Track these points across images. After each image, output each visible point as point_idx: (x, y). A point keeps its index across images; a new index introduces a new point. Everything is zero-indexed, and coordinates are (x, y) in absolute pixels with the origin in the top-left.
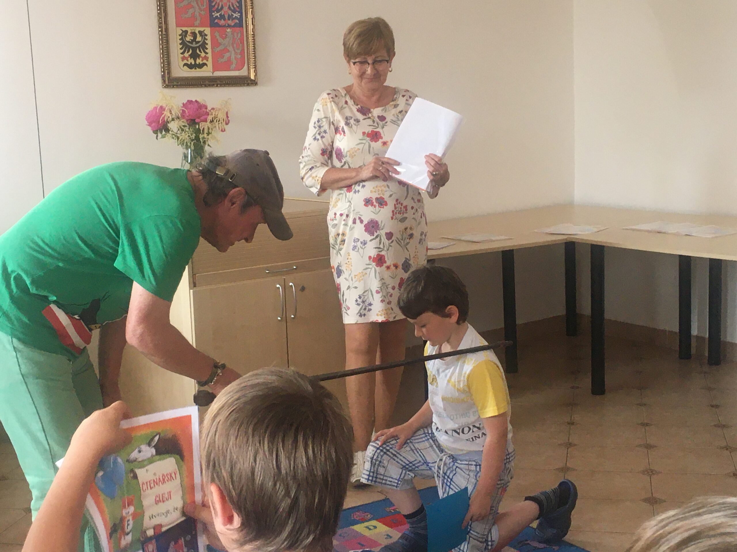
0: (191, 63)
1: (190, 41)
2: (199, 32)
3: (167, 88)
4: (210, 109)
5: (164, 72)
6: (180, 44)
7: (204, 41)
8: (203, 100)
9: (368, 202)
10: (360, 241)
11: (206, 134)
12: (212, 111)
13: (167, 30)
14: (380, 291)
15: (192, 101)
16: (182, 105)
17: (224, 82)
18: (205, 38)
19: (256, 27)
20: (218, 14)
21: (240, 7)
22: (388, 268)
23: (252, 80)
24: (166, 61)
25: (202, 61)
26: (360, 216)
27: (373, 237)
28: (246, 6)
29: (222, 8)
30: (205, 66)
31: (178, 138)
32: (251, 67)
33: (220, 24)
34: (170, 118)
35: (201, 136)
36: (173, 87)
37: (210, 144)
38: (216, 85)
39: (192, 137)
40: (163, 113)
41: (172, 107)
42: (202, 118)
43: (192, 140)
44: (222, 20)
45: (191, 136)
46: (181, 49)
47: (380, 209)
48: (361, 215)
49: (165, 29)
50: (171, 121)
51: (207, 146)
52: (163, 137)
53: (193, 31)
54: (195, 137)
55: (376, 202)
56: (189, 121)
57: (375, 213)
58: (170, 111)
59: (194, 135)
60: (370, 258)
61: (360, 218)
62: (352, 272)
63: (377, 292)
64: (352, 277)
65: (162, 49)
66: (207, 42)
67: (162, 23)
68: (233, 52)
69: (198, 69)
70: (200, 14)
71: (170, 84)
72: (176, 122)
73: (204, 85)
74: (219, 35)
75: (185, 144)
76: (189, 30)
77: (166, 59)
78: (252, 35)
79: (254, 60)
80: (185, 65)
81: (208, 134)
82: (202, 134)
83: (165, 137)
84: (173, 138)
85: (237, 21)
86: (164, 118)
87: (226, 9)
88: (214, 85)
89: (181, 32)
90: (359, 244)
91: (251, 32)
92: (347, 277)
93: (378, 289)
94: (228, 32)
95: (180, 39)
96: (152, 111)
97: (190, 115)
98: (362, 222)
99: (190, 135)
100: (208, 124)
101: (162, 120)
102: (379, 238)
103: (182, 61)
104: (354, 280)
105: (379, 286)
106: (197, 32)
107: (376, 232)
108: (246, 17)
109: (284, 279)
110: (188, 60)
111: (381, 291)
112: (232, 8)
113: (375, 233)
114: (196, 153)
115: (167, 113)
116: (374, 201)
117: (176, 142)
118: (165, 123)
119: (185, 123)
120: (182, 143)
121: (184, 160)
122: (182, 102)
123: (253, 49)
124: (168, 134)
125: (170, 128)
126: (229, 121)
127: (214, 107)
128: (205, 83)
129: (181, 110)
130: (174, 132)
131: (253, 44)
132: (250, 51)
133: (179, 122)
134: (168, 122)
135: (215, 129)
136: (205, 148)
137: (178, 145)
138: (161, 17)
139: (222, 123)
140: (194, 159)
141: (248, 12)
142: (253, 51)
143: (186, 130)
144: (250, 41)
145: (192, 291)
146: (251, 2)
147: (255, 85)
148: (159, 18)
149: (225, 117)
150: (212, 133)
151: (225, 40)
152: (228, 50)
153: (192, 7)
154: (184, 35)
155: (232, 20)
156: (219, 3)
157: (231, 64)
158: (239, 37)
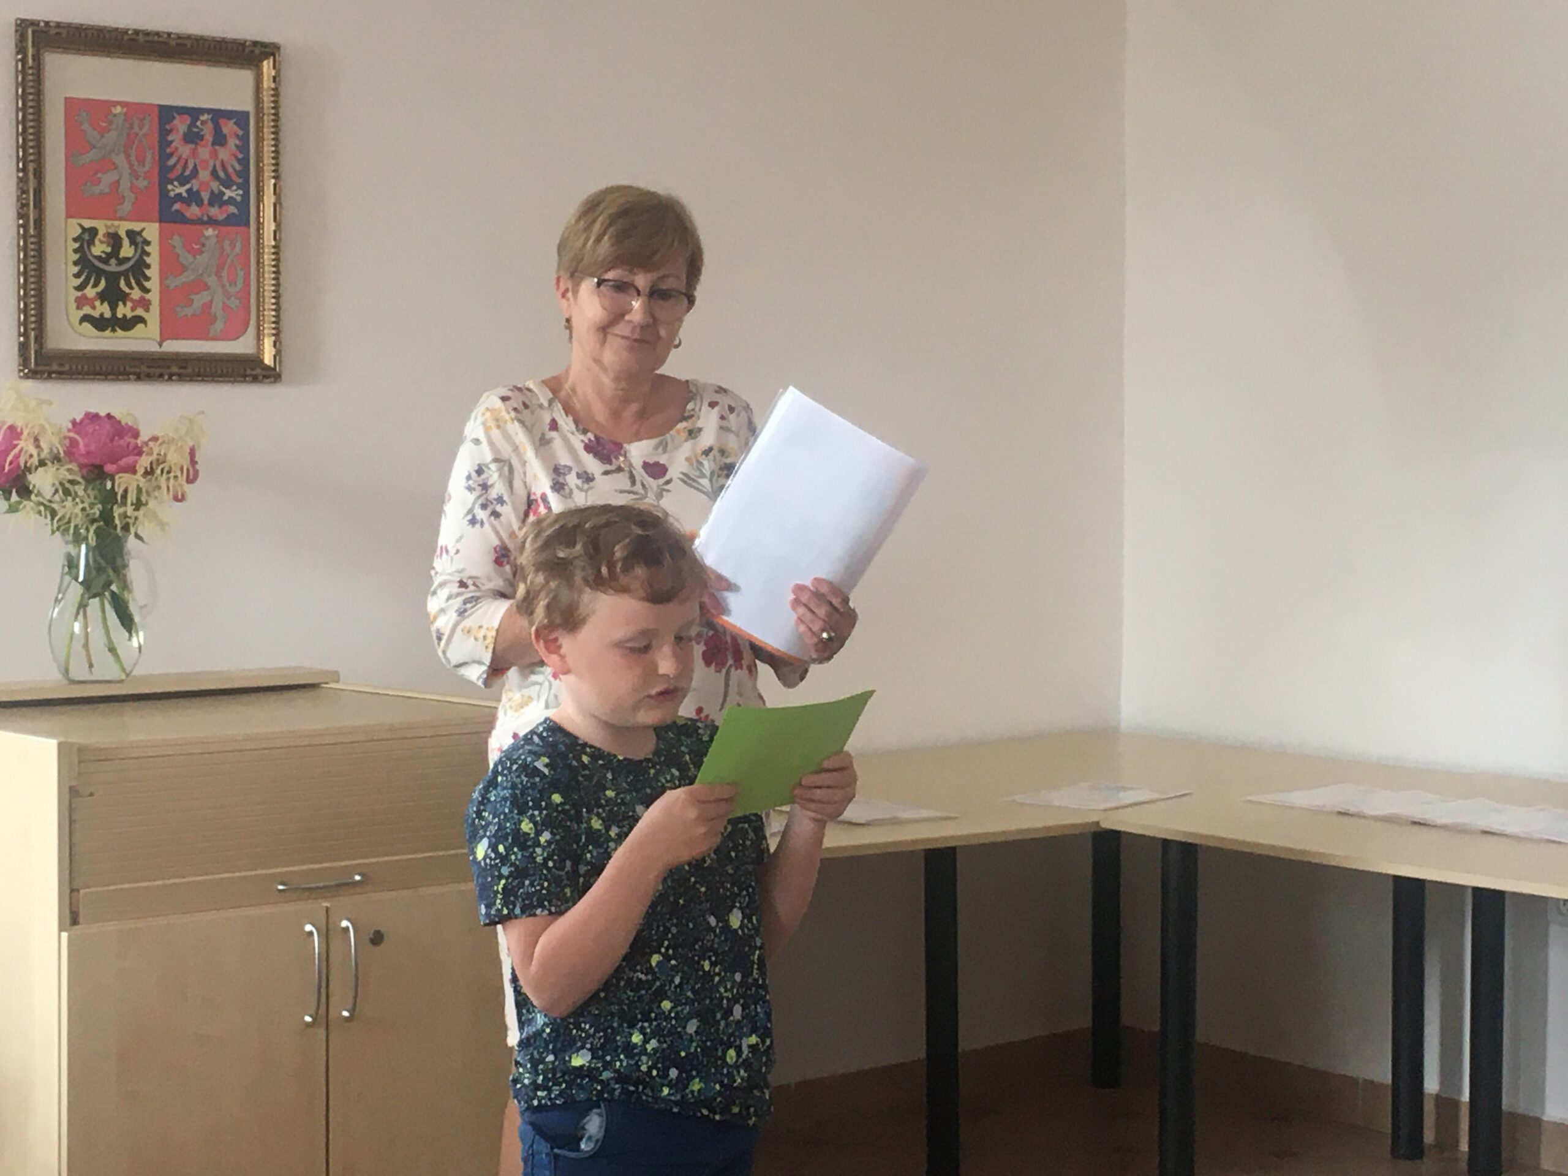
0: (102, 315)
1: (104, 256)
2: (131, 234)
3: (31, 378)
4: (146, 439)
5: (25, 334)
6: (75, 263)
7: (141, 257)
8: (129, 414)
11: (132, 504)
12: (151, 444)
13: (39, 223)
15: (97, 416)
16: (70, 426)
17: (190, 370)
18: (143, 248)
19: (283, 226)
20: (182, 190)
21: (244, 174)
23: (268, 368)
24: (33, 306)
25: (133, 309)
28: (259, 171)
30: (140, 326)
31: (53, 513)
32: (266, 331)
33: (188, 215)
34: (35, 461)
35: (117, 511)
36: (49, 377)
37: (140, 533)
38: (166, 377)
39: (92, 511)
40: (15, 446)
41: (43, 428)
42: (123, 462)
43: (93, 521)
44: (194, 205)
45: (91, 508)
46: (76, 276)
49: (35, 221)
50: (36, 468)
51: (132, 537)
52: (12, 509)
53: (110, 231)
54: (101, 513)
56: (87, 469)
58: (36, 440)
59: (100, 506)
65: (25, 273)
67: (27, 205)
68: (218, 292)
69: (119, 332)
70: (133, 188)
71: (40, 368)
72: (51, 469)
73: (134, 374)
74: (184, 246)
75: (72, 531)
76: (101, 226)
77: (33, 300)
78: (274, 247)
79: (273, 313)
80: (85, 318)
81: (138, 505)
82: (120, 506)
83: (17, 510)
84: (40, 513)
85: (232, 209)
86: (17, 457)
87: (204, 175)
88: (161, 376)
89: (80, 231)
91: (269, 240)
94: (207, 238)
95: (75, 251)
97: (88, 453)
99: (88, 508)
100: (138, 479)
101: (11, 463)
103: (78, 308)
106: (122, 234)
108: (260, 199)
109: (327, 909)
110: (94, 308)
114: (102, 555)
115: (26, 445)
117: (47, 524)
118: (20, 472)
119: (75, 474)
120: (63, 526)
121: (67, 573)
122: (71, 418)
123: (273, 285)
124: (25, 503)
125: (34, 486)
126: (196, 472)
127: (160, 434)
128: (138, 370)
129: (65, 438)
130: (43, 498)
131: (274, 272)
132: (264, 291)
133: (58, 469)
134: (28, 469)
135: (156, 494)
136: (126, 542)
137: (53, 532)
138: (25, 188)
139: (176, 477)
140: (94, 573)
141: (265, 188)
142: (274, 291)
143: (76, 493)
144: (266, 263)
145: (65, 935)
146: (273, 162)
147: (275, 381)
148: (19, 193)
149: (186, 463)
150: (151, 505)
151: (197, 257)
152: (206, 284)
153: (115, 167)
154: (88, 241)
155: (220, 207)
156: (186, 163)
157: (214, 319)
158: (238, 249)
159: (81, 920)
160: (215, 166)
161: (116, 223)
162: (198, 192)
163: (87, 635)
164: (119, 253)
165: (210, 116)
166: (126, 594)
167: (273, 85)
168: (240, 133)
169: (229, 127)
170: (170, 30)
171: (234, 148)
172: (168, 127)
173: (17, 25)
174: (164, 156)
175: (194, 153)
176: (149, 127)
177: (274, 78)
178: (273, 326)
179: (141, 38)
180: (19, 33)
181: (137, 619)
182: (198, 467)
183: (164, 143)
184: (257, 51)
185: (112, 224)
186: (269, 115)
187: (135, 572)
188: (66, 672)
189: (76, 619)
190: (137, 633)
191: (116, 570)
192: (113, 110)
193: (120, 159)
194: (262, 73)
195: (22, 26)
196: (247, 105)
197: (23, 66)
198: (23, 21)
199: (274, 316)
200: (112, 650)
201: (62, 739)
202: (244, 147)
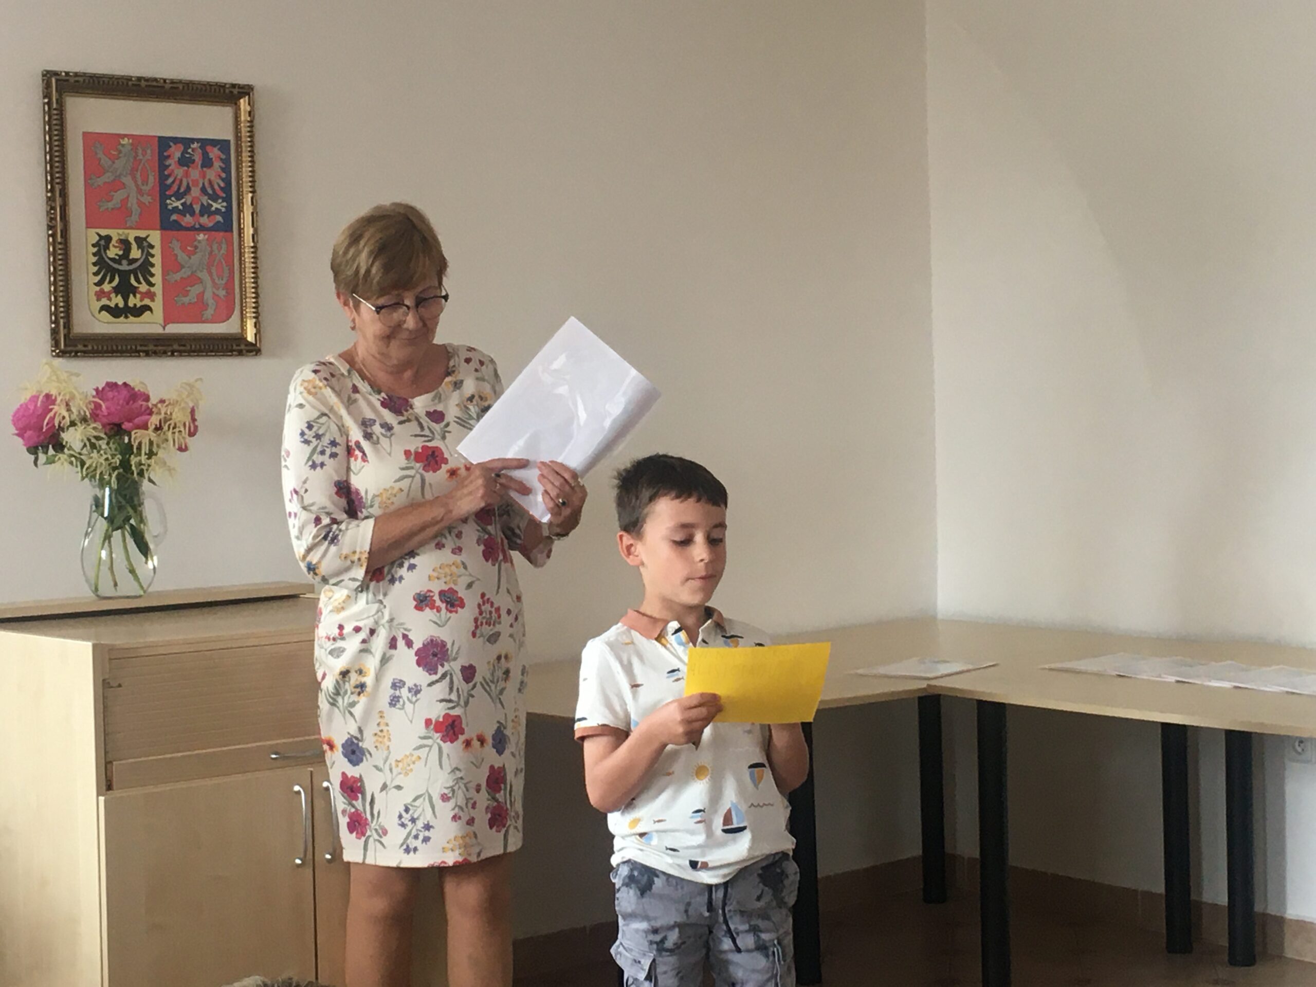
0: (117, 305)
1: (117, 257)
2: (137, 239)
3: (62, 357)
4: (155, 403)
5: (56, 322)
6: (94, 264)
7: (147, 259)
8: (142, 383)
9: (423, 601)
10: (406, 686)
11: (146, 454)
12: (159, 405)
13: (65, 233)
14: (450, 795)
15: (115, 384)
16: (94, 393)
17: (188, 347)
18: (148, 251)
19: (259, 231)
20: (178, 204)
21: (227, 189)
22: (468, 743)
23: (251, 344)
24: (62, 299)
25: (141, 300)
26: (406, 633)
27: (435, 677)
28: (239, 188)
29: (188, 189)
30: (149, 312)
31: (83, 464)
32: (248, 315)
33: (183, 223)
34: (67, 421)
35: (134, 460)
36: (76, 356)
37: (152, 478)
38: (169, 354)
39: (114, 461)
40: (51, 410)
41: (73, 395)
42: (137, 421)
43: (114, 469)
44: (188, 215)
45: (113, 458)
46: (95, 274)
47: (449, 615)
48: (409, 630)
49: (62, 231)
50: (68, 428)
51: (145, 481)
52: (50, 461)
53: (121, 238)
54: (121, 461)
55: (441, 600)
56: (108, 427)
57: (439, 626)
58: (67, 405)
59: (119, 456)
60: (428, 722)
61: (405, 637)
62: (390, 753)
63: (445, 798)
64: (391, 764)
65: (55, 273)
66: (151, 259)
67: (55, 219)
68: (209, 284)
69: (131, 319)
70: (140, 204)
71: (69, 349)
72: (81, 428)
73: (143, 351)
75: (98, 477)
76: (115, 234)
77: (61, 294)
78: (252, 247)
79: (254, 300)
80: (104, 308)
81: (151, 454)
82: (136, 456)
83: (54, 462)
84: (71, 463)
86: (53, 418)
87: (195, 192)
88: (165, 353)
89: (97, 238)
90: (404, 692)
91: (248, 242)
92: (381, 765)
93: (446, 791)
94: (199, 242)
95: (94, 254)
96: (26, 405)
97: (109, 414)
98: (409, 644)
99: (110, 457)
100: (151, 434)
101: (48, 424)
102: (448, 678)
103: (98, 300)
104: (394, 770)
105: (451, 784)
106: (131, 239)
107: (443, 666)
108: (240, 210)
109: (312, 773)
110: (110, 299)
111: (453, 794)
112: (210, 191)
113: (440, 667)
114: (120, 494)
115: (59, 410)
116: (436, 598)
117: (78, 472)
118: (56, 432)
119: (100, 432)
120: (90, 475)
121: (94, 511)
122: (95, 387)
123: (253, 278)
124: (60, 455)
125: (67, 442)
126: (196, 427)
127: (165, 397)
128: (145, 348)
129: (90, 402)
130: (74, 450)
131: (253, 268)
132: (246, 283)
133: (85, 428)
134: (61, 429)
135: (164, 445)
136: (142, 486)
137: (83, 478)
138: (53, 205)
139: (180, 431)
140: (116, 509)
141: (245, 200)
142: (253, 283)
143: (100, 446)
144: (247, 260)
145: (102, 799)
146: (251, 179)
147: (256, 355)
148: (49, 208)
149: (188, 420)
150: (160, 454)
151: (192, 257)
152: (199, 278)
153: (123, 186)
154: (104, 246)
155: (209, 217)
156: (181, 181)
157: (205, 307)
158: (223, 251)
159: (115, 786)
160: (203, 184)
161: (126, 231)
162: (191, 204)
163: (112, 558)
164: (129, 255)
165: (199, 145)
166: (142, 526)
167: (249, 119)
168: (223, 157)
169: (214, 153)
170: (165, 77)
171: (219, 170)
172: (165, 154)
173: (43, 75)
174: (162, 178)
175: (187, 174)
176: (150, 155)
177: (250, 113)
178: (254, 310)
179: (143, 83)
180: (45, 81)
181: (151, 546)
182: (197, 423)
183: (162, 167)
184: (236, 91)
185: (123, 233)
186: (246, 142)
187: (149, 509)
188: (96, 589)
189: (102, 548)
190: (152, 557)
191: (135, 508)
192: (121, 141)
193: (127, 180)
194: (240, 109)
195: (48, 75)
196: (229, 136)
197: (49, 108)
198: (48, 72)
199: (254, 303)
200: (132, 571)
201: (95, 642)
202: (226, 169)
